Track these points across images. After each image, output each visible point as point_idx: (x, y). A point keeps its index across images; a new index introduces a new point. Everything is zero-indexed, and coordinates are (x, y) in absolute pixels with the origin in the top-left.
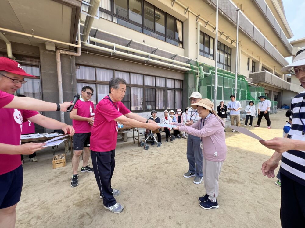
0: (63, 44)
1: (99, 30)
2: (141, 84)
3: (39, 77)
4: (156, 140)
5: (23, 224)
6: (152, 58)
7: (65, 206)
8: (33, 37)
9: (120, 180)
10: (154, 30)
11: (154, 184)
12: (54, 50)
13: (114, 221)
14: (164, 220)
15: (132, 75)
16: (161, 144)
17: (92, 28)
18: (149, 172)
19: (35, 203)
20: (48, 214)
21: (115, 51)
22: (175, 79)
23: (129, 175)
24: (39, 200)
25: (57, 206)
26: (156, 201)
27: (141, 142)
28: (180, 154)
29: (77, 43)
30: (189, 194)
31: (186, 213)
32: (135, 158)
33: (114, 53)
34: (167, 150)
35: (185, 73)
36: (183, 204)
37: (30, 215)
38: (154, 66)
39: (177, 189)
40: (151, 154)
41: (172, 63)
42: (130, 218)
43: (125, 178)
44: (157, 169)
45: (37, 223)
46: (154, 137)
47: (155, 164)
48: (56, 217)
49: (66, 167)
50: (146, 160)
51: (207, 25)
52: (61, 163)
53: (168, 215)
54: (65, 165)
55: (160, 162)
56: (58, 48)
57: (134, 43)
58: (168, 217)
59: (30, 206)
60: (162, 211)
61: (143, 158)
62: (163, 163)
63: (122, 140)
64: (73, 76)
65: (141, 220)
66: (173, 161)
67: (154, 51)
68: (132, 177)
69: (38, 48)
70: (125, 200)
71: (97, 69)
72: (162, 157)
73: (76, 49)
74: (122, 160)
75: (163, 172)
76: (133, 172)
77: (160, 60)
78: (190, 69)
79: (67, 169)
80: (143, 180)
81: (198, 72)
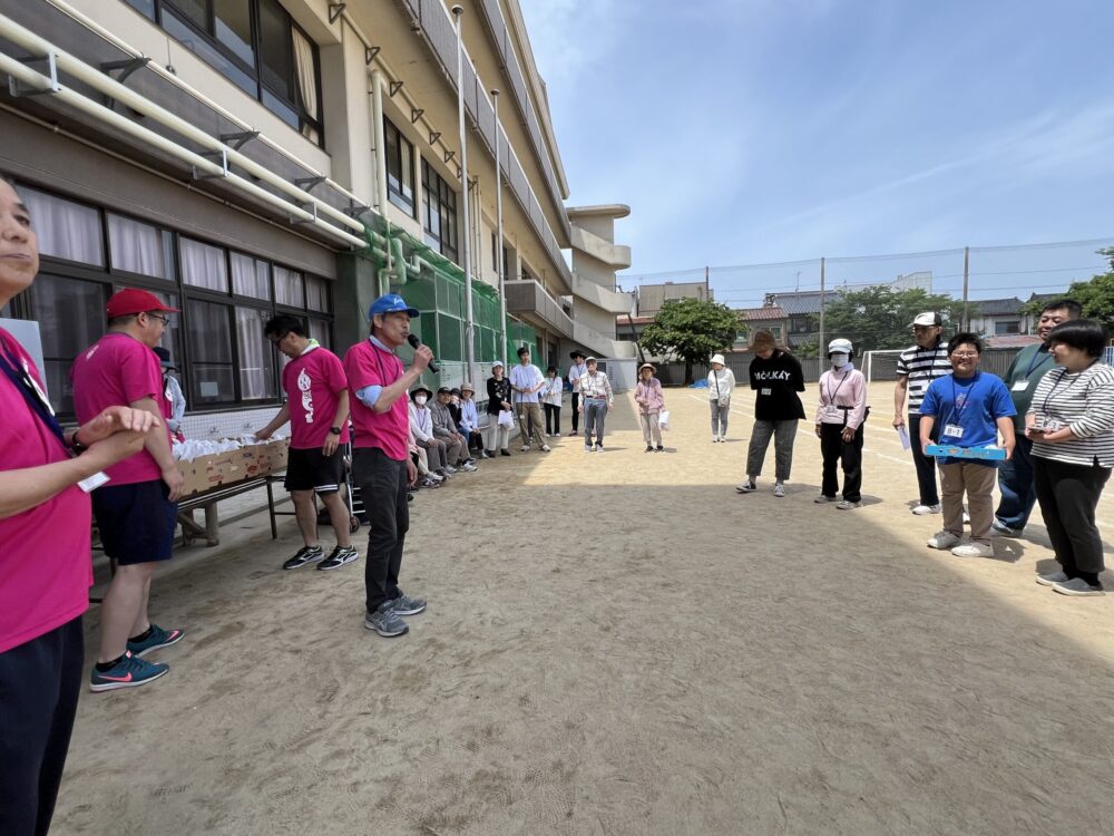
10: (211, 36)
22: (303, 274)
35: (342, 255)
51: (398, 93)
67: (235, 137)
77: (255, 179)
78: (361, 243)
81: (387, 257)
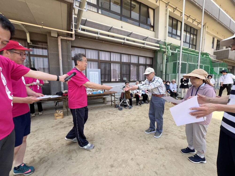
0: (63, 32)
1: (88, 20)
2: (119, 61)
3: (47, 56)
4: (128, 104)
5: (35, 152)
6: (128, 40)
7: (61, 144)
8: (43, 27)
9: (99, 131)
10: (130, 18)
11: (123, 135)
12: (57, 36)
13: (92, 157)
14: (127, 160)
15: (112, 54)
16: (132, 107)
17: (82, 18)
18: (120, 126)
19: (43, 140)
20: (50, 147)
21: (99, 35)
22: (146, 57)
23: (105, 128)
24: (45, 139)
25: (56, 144)
26: (123, 147)
27: (117, 105)
28: (146, 115)
29: (72, 30)
30: (149, 144)
31: (145, 157)
32: (111, 116)
33: (98, 37)
34: (136, 111)
35: (155, 52)
36: (144, 151)
37: (39, 147)
38: (129, 46)
39: (140, 140)
40: (124, 114)
41: (144, 44)
42: (103, 156)
43: (103, 129)
44: (127, 125)
45: (43, 152)
46: (126, 101)
47: (126, 121)
48: (55, 150)
49: (64, 119)
50: (120, 118)
51: (176, 10)
52: (60, 116)
53: (131, 157)
54: (63, 118)
55: (130, 120)
56: (59, 35)
57: (114, 28)
58: (131, 159)
59: (40, 142)
60: (127, 154)
61: (117, 116)
62: (132, 121)
63: (103, 103)
64: (69, 55)
65: (111, 158)
66: (140, 120)
67: (129, 35)
68: (107, 129)
69: (46, 35)
70: (101, 144)
71: (86, 49)
72: (132, 116)
73: (71, 35)
74: (101, 117)
75: (131, 127)
76: (109, 125)
77: (134, 41)
78: (159, 49)
79: (64, 120)
80: (115, 132)
81: (166, 51)
